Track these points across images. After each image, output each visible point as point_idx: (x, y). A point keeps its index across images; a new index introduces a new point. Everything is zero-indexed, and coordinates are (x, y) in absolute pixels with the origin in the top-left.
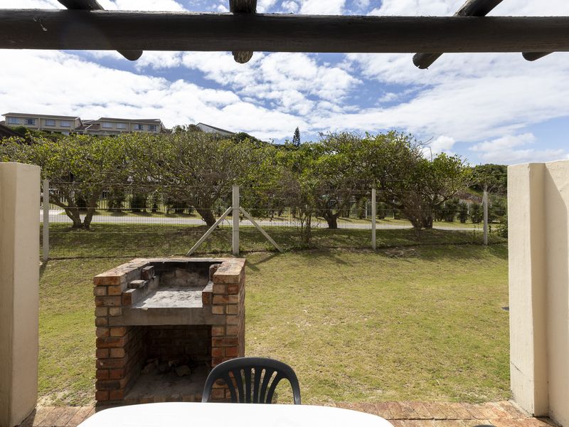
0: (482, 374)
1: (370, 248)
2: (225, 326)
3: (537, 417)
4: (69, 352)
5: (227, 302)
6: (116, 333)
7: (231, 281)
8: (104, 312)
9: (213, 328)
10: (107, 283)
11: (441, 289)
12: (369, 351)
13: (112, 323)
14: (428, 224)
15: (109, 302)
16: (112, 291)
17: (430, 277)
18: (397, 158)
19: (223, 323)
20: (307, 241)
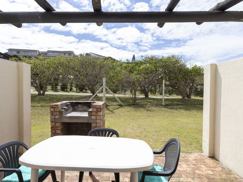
0: (195, 146)
1: (162, 105)
2: (96, 123)
3: (209, 157)
4: (40, 137)
5: (97, 115)
6: (58, 125)
7: (99, 107)
8: (53, 117)
9: (92, 124)
10: (54, 107)
11: (189, 120)
12: (153, 139)
13: (56, 121)
14: (189, 96)
15: (55, 114)
16: (56, 110)
17: (186, 116)
18: (175, 67)
19: (96, 122)
20: (135, 102)
